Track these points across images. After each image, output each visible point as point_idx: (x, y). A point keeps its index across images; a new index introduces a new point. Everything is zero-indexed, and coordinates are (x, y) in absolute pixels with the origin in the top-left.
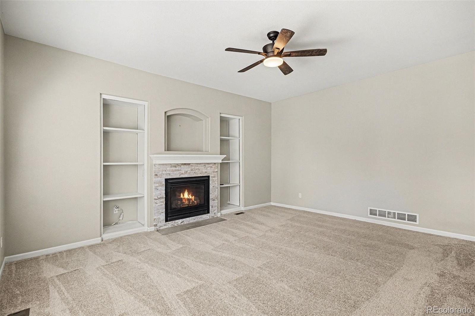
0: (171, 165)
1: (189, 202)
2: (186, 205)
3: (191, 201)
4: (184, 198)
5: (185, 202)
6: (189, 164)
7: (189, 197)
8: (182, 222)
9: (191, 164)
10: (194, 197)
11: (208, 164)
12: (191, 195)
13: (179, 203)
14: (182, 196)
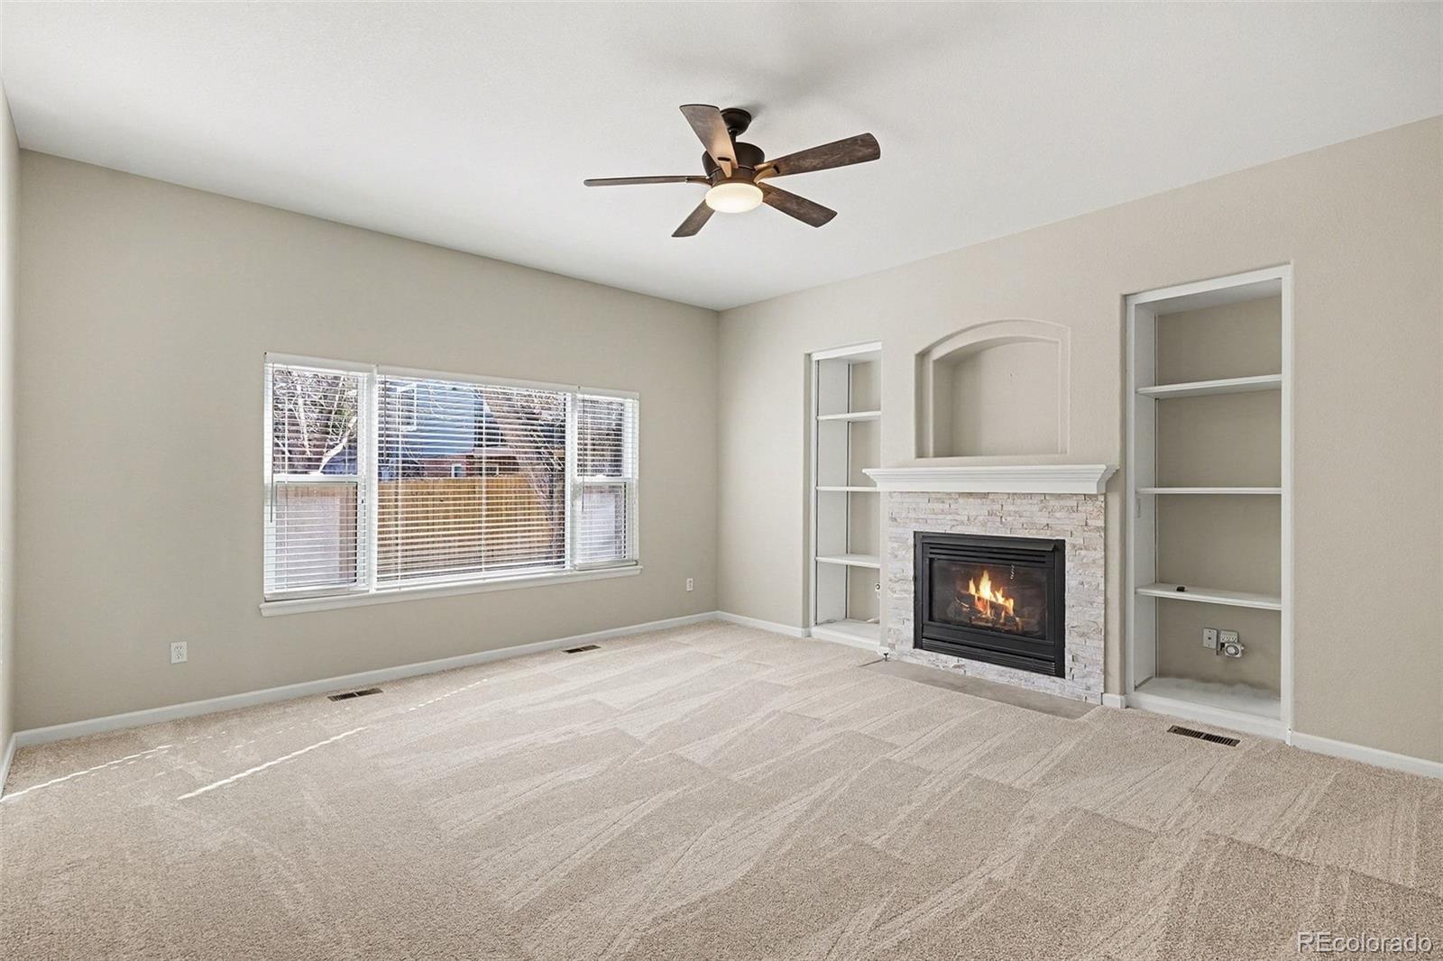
0: (930, 496)
1: (998, 615)
2: (987, 620)
3: (1003, 614)
4: (979, 599)
5: (982, 610)
6: (985, 495)
7: (997, 600)
8: (958, 667)
9: (991, 497)
10: (1012, 601)
11: (1059, 496)
12: (1001, 592)
13: (965, 609)
14: (972, 590)
